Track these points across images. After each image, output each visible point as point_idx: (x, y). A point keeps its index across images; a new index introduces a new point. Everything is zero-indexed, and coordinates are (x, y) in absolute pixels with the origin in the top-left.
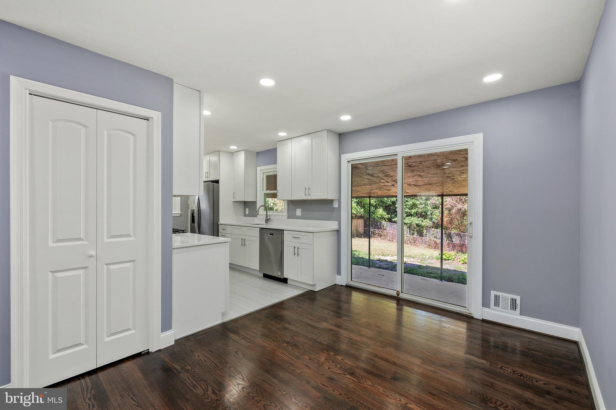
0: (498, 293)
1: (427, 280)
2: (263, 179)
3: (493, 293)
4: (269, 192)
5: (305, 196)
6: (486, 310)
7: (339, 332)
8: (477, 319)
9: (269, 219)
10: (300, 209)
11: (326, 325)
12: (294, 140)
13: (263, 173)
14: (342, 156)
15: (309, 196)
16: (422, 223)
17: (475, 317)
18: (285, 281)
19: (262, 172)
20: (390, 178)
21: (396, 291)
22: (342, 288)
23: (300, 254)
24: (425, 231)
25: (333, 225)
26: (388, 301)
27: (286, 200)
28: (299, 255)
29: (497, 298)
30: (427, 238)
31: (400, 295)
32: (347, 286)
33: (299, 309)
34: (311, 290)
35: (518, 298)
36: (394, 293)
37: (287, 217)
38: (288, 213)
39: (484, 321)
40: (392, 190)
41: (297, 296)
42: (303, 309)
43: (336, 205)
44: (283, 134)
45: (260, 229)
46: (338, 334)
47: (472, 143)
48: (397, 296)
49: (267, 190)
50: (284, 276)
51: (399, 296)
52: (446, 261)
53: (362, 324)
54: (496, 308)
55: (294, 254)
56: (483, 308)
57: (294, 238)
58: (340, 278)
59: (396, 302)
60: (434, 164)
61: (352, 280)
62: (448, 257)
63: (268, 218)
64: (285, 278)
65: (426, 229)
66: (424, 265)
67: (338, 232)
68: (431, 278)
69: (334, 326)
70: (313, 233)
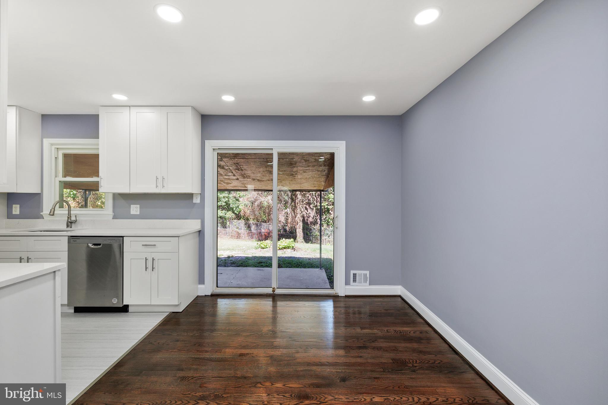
0: (355, 272)
1: (262, 270)
2: (56, 158)
3: (352, 272)
4: (69, 179)
5: (156, 188)
6: (348, 287)
7: (253, 354)
8: (341, 296)
9: (76, 221)
10: (138, 206)
11: (230, 351)
12: (134, 110)
13: (57, 149)
14: (207, 142)
15: (163, 188)
16: (226, 215)
17: (340, 295)
18: (125, 309)
19: (53, 147)
20: (240, 172)
21: (272, 288)
22: (207, 298)
23: (156, 268)
24: (228, 223)
25: (194, 225)
26: (266, 300)
27: (110, 193)
28: (154, 269)
29: (355, 275)
30: (230, 229)
31: (275, 291)
32: (212, 295)
33: (178, 343)
34: (173, 312)
35: (368, 273)
36: (269, 291)
37: (112, 217)
38: (114, 212)
39: (347, 296)
40: (232, 184)
41: (159, 325)
42: (182, 341)
43: (197, 200)
44: (120, 97)
45: (68, 239)
46: (253, 357)
47: (337, 148)
48: (272, 293)
49: (65, 176)
50: (125, 304)
51: (274, 293)
52: (264, 249)
53: (267, 335)
54: (354, 284)
55: (146, 268)
56: (346, 286)
57: (144, 247)
58: (204, 287)
59: (272, 299)
60: (289, 162)
61: (217, 287)
62: (266, 245)
63: (73, 218)
64: (124, 305)
65: (229, 221)
66: (250, 256)
67: (200, 233)
68: (264, 267)
69: (240, 349)
70: (178, 237)
